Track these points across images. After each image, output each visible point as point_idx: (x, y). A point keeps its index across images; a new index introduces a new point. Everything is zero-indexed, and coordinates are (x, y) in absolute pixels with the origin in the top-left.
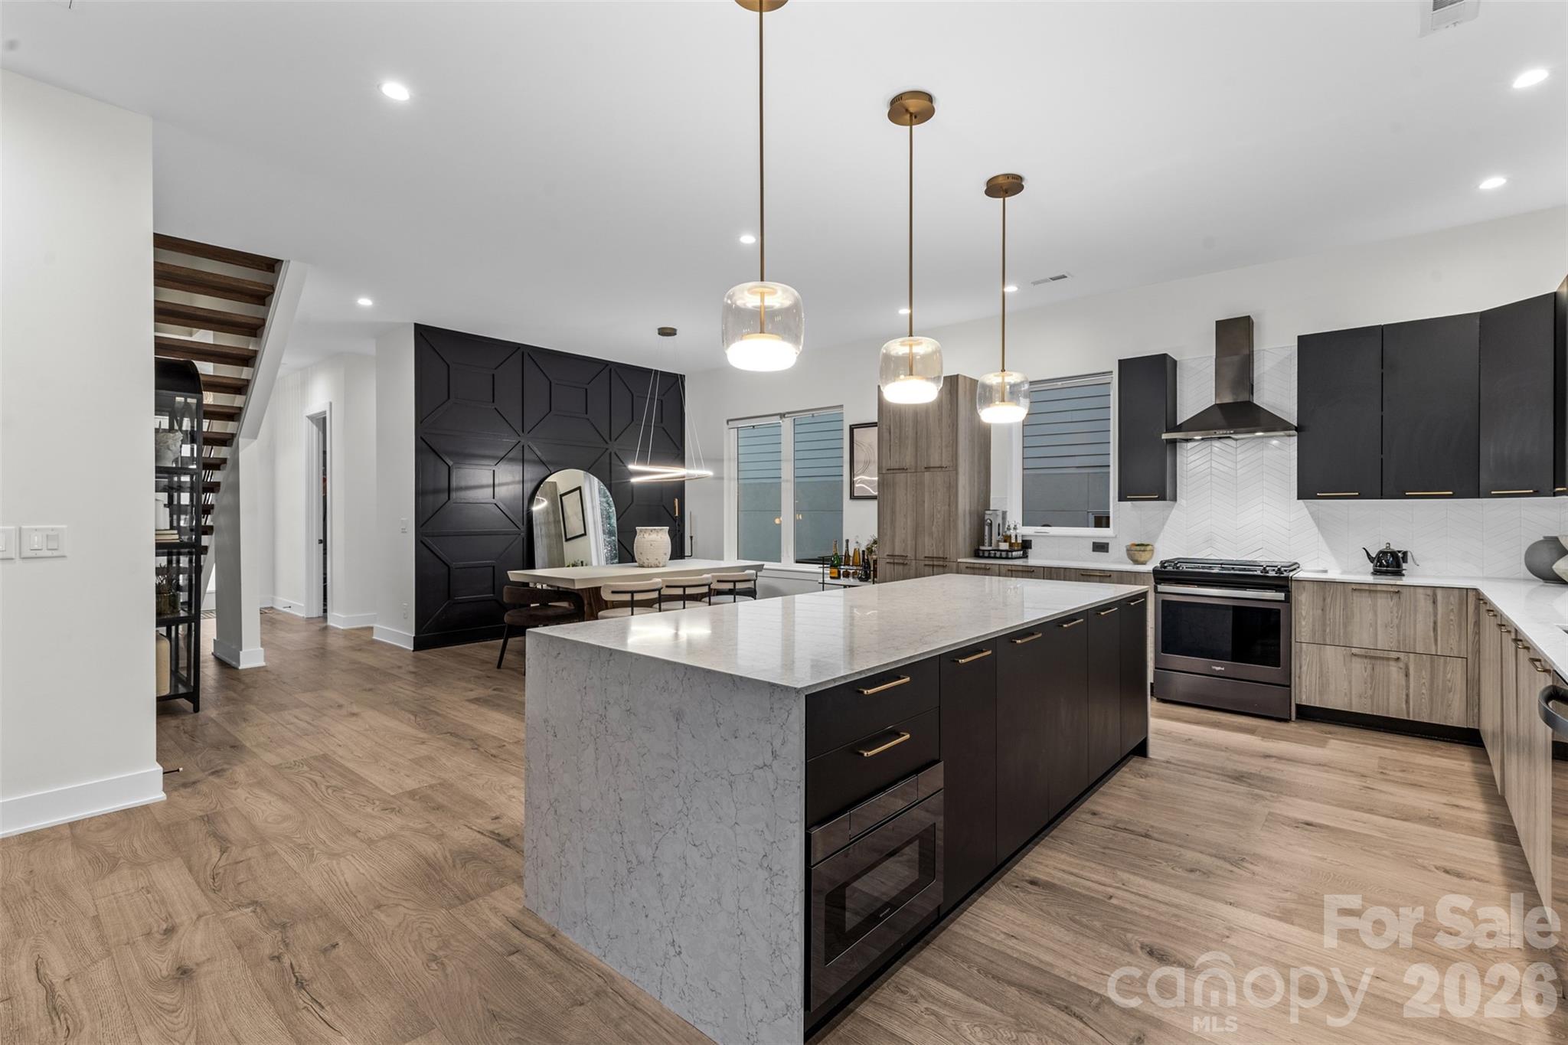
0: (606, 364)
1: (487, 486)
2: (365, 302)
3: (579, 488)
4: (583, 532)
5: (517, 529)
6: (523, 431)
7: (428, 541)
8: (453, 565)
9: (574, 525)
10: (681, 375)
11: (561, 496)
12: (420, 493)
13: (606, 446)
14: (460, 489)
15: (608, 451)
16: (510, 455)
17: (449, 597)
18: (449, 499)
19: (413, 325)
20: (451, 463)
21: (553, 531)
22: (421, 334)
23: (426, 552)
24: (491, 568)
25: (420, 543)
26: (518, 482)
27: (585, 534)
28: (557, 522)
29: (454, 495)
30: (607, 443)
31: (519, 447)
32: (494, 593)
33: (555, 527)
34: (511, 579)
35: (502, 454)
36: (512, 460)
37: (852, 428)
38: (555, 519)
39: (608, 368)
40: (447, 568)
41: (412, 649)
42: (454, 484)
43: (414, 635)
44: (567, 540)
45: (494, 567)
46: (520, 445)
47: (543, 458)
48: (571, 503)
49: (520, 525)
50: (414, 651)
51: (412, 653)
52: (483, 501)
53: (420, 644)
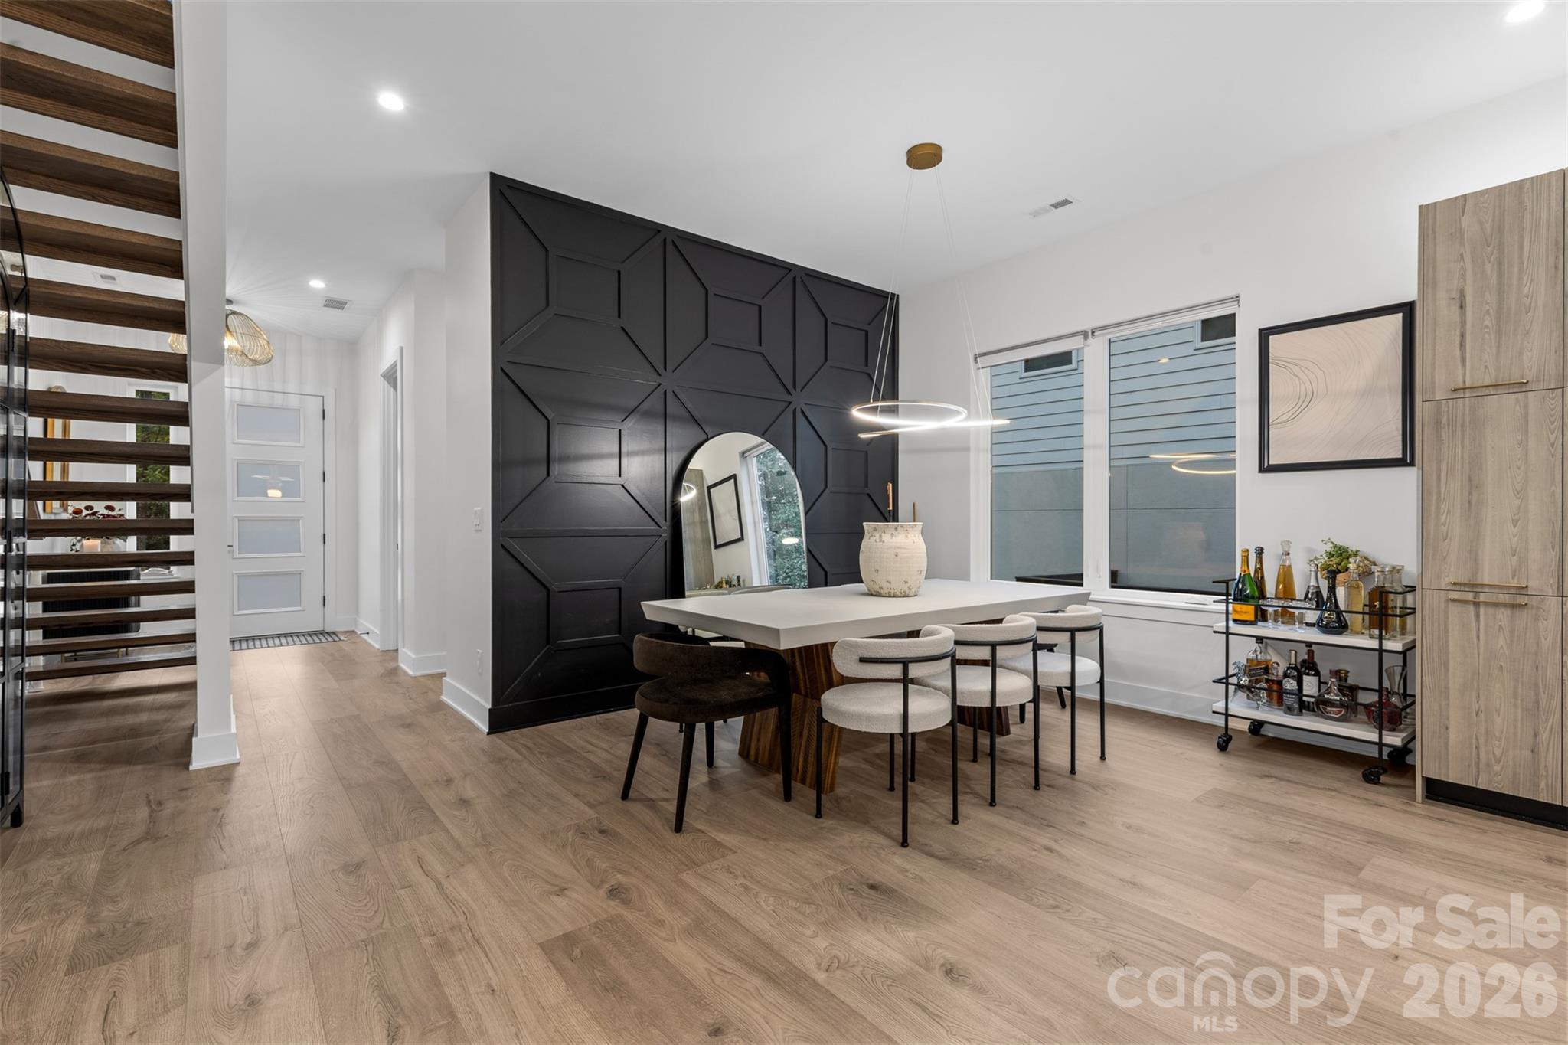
0: (788, 268)
1: (609, 456)
2: (391, 101)
3: (734, 477)
4: (740, 536)
5: (657, 528)
6: (665, 369)
7: (515, 546)
8: (555, 586)
9: (727, 528)
10: (893, 295)
11: (709, 488)
12: (501, 465)
13: (788, 398)
14: (566, 459)
15: (792, 407)
16: (645, 406)
17: (548, 643)
18: (548, 475)
19: (489, 175)
20: (550, 415)
21: (699, 536)
22: (501, 193)
23: (513, 566)
24: (616, 592)
25: (501, 549)
26: (658, 451)
27: (741, 539)
28: (703, 523)
29: (555, 469)
30: (790, 394)
31: (659, 393)
32: (620, 633)
33: (702, 528)
34: (648, 618)
35: (633, 404)
36: (648, 415)
37: (1265, 335)
38: (701, 518)
39: (790, 276)
40: (545, 592)
41: (487, 730)
42: (556, 451)
43: (489, 706)
44: (717, 547)
45: (620, 589)
46: (661, 390)
47: (696, 414)
48: (723, 497)
49: (661, 522)
50: (488, 734)
51: (487, 739)
52: (603, 480)
53: (500, 722)
